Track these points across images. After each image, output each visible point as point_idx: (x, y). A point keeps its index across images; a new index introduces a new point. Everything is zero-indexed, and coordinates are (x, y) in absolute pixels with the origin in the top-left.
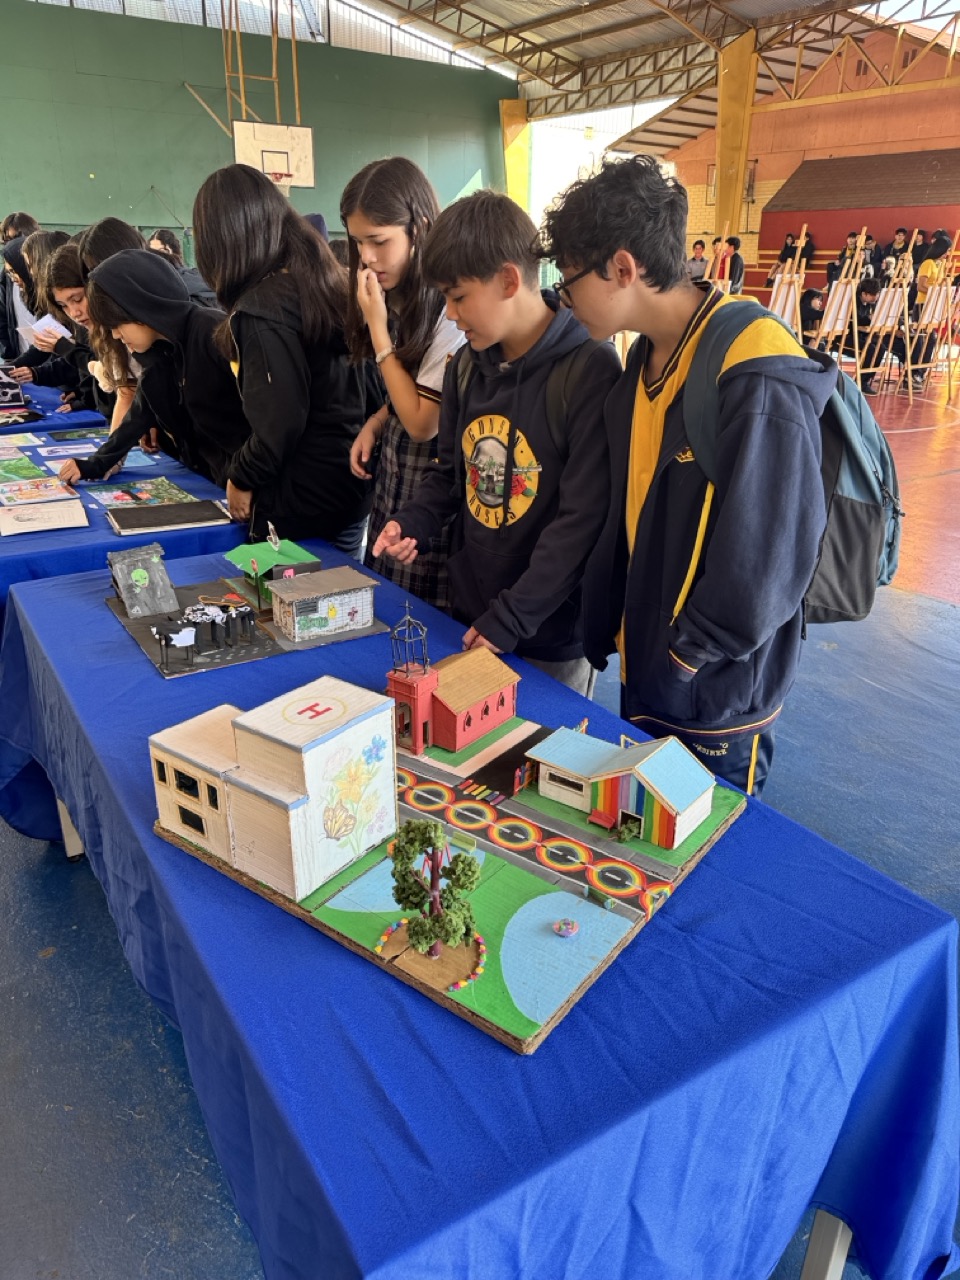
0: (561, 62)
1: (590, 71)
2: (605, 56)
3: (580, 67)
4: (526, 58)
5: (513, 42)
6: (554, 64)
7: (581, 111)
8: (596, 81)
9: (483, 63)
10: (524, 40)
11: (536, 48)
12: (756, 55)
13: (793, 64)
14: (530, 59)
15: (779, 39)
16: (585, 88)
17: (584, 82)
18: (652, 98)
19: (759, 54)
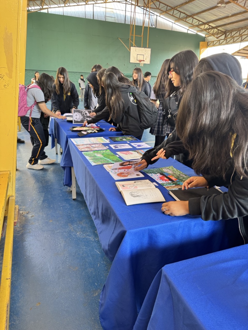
0: (219, 31)
1: (228, 34)
2: (233, 30)
3: (225, 33)
4: (210, 31)
5: (207, 26)
6: (217, 32)
7: (224, 45)
8: (229, 36)
9: (196, 32)
10: (210, 26)
11: (213, 28)
14: (211, 31)
16: (226, 38)
17: (225, 37)
18: (247, 41)
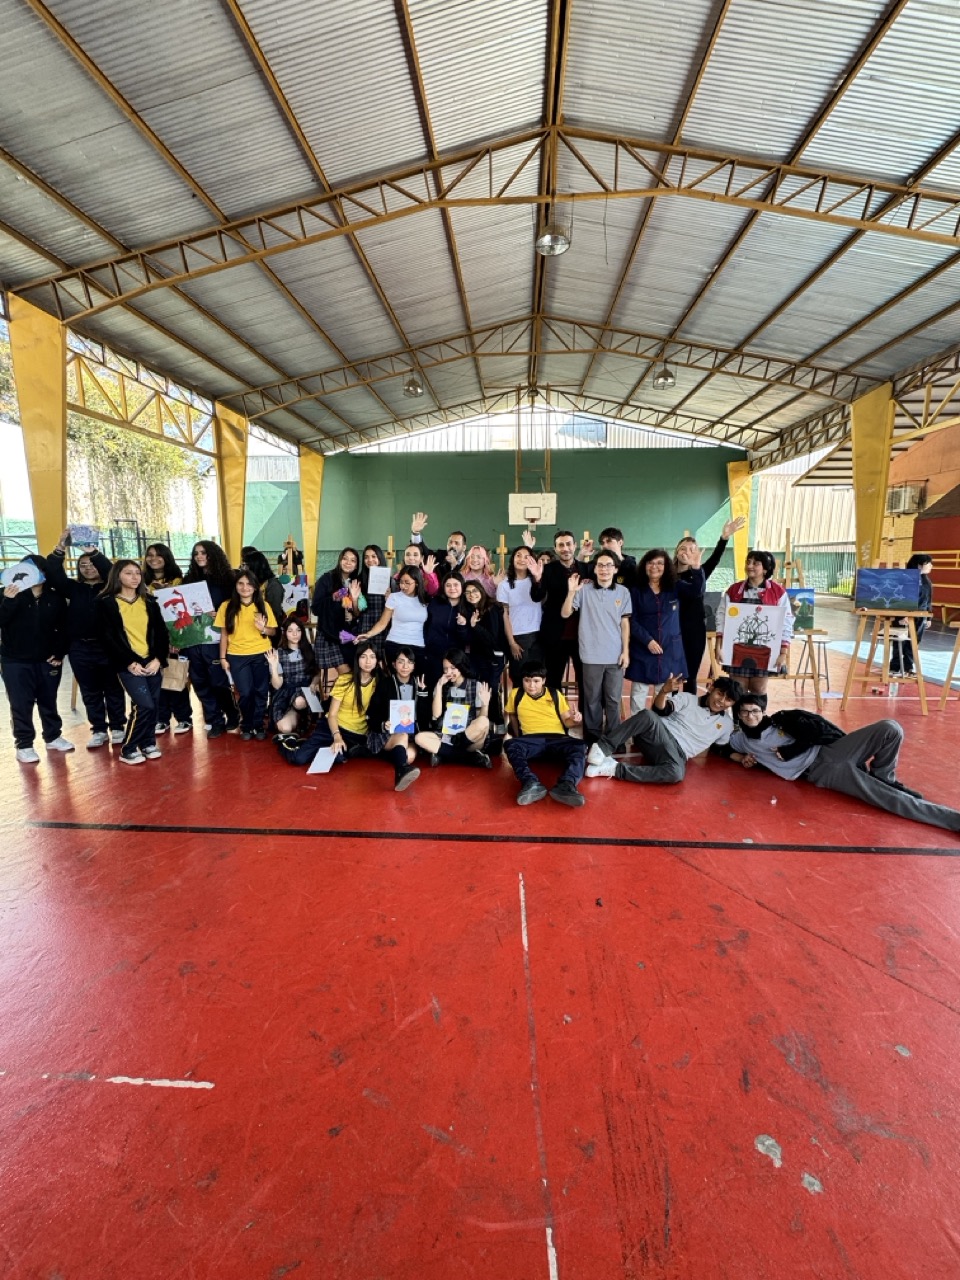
3: (779, 435)
6: (754, 436)
7: (780, 463)
8: (788, 441)
10: (729, 425)
12: (893, 401)
13: (922, 401)
15: (912, 384)
16: (782, 448)
17: (781, 444)
18: (822, 446)
19: (896, 400)
